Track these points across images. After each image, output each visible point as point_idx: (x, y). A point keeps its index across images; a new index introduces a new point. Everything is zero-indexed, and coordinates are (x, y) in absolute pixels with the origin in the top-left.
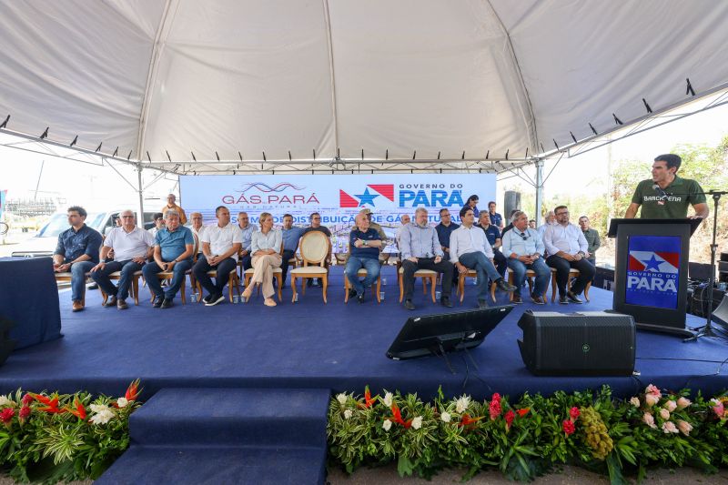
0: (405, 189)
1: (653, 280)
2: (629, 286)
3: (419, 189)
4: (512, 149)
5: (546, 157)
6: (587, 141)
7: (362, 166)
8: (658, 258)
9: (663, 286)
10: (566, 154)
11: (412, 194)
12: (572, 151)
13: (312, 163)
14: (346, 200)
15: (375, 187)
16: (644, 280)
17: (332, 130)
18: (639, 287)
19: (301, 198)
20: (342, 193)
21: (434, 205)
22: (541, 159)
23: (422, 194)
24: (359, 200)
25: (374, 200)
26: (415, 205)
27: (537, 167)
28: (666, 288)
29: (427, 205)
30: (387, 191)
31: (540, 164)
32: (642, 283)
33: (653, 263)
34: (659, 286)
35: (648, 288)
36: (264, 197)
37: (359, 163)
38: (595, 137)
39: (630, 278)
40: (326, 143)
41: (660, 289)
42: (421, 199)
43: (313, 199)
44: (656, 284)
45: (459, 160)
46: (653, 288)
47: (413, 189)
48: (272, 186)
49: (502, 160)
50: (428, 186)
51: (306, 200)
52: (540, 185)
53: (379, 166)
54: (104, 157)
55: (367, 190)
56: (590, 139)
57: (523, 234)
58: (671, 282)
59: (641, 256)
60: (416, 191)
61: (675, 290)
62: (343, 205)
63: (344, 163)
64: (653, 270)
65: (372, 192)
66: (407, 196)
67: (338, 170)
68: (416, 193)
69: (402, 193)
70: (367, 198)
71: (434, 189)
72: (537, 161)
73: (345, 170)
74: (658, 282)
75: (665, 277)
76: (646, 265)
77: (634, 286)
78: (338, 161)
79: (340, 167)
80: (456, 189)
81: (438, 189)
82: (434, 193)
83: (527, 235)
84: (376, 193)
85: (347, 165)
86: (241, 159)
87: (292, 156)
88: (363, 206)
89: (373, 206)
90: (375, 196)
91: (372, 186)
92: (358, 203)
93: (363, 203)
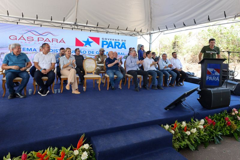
0: (104, 40)
1: (213, 77)
2: (207, 79)
3: (110, 40)
4: (143, 28)
5: (154, 33)
6: (172, 29)
7: (86, 28)
8: (215, 71)
9: (216, 79)
10: (163, 33)
11: (107, 42)
12: (165, 32)
13: (62, 24)
14: (78, 43)
15: (91, 38)
16: (211, 77)
17: (75, 10)
18: (209, 80)
19: (56, 40)
20: (76, 39)
21: (115, 48)
22: (152, 33)
23: (111, 43)
24: (84, 43)
25: (91, 44)
26: (108, 47)
27: (150, 36)
28: (217, 79)
29: (113, 48)
30: (97, 40)
31: (151, 35)
32: (210, 78)
33: (213, 72)
34: (215, 79)
35: (212, 80)
36: (36, 38)
37: (85, 26)
38: (175, 29)
39: (207, 77)
40: (71, 15)
41: (215, 80)
42: (110, 45)
43: (62, 41)
44: (214, 79)
45: (125, 30)
46: (213, 80)
47: (107, 40)
48: (41, 33)
49: (140, 32)
50: (113, 40)
51: (58, 41)
52: (151, 43)
53: (93, 29)
55: (88, 39)
56: (173, 29)
57: (166, 62)
58: (218, 78)
59: (210, 70)
60: (108, 41)
61: (219, 80)
63: (77, 26)
64: (213, 74)
65: (90, 40)
66: (105, 43)
67: (74, 28)
68: (109, 42)
69: (103, 42)
70: (88, 43)
71: (116, 41)
72: (150, 34)
73: (77, 29)
74: (214, 78)
75: (216, 76)
76: (212, 73)
77: (208, 79)
78: (75, 24)
79: (76, 27)
80: (123, 42)
81: (117, 41)
82: (115, 43)
83: (167, 62)
84: (92, 41)
85: (79, 27)
86: (23, 17)
87: (52, 19)
88: (86, 46)
89: (91, 46)
90: (92, 42)
91: (90, 37)
92: (84, 44)
93: (86, 45)
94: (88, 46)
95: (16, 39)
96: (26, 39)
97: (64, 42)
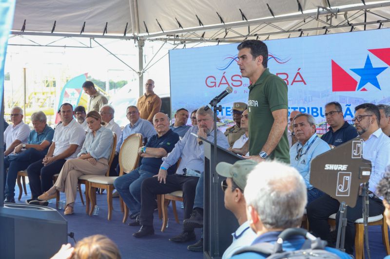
15: (379, 53)
20: (335, 66)
24: (357, 78)
25: (379, 77)
43: (299, 77)
51: (291, 80)
54: (92, 37)
55: (368, 58)
62: (335, 89)
65: (377, 62)
67: (331, 26)
70: (370, 74)
84: (383, 64)
86: (222, 21)
87: (274, 11)
88: (364, 90)
89: (379, 88)
90: (381, 70)
91: (375, 52)
92: (356, 82)
93: (363, 83)
94: (369, 86)
95: (215, 85)
96: (230, 82)
97: (303, 81)
